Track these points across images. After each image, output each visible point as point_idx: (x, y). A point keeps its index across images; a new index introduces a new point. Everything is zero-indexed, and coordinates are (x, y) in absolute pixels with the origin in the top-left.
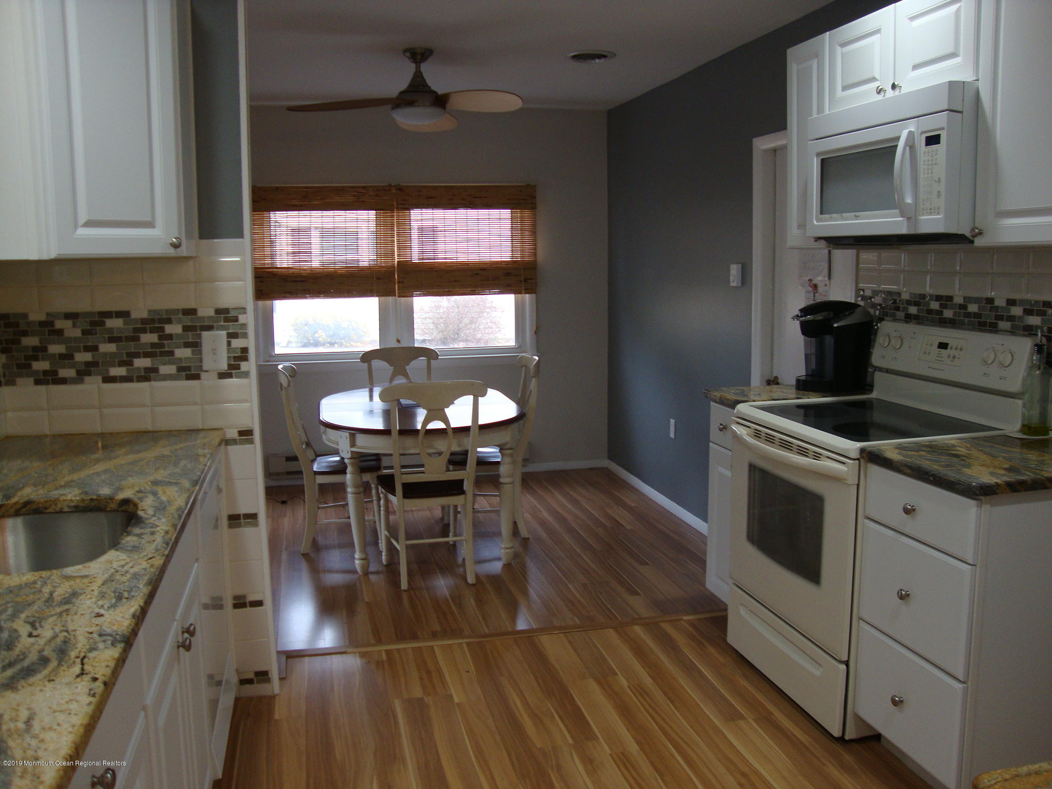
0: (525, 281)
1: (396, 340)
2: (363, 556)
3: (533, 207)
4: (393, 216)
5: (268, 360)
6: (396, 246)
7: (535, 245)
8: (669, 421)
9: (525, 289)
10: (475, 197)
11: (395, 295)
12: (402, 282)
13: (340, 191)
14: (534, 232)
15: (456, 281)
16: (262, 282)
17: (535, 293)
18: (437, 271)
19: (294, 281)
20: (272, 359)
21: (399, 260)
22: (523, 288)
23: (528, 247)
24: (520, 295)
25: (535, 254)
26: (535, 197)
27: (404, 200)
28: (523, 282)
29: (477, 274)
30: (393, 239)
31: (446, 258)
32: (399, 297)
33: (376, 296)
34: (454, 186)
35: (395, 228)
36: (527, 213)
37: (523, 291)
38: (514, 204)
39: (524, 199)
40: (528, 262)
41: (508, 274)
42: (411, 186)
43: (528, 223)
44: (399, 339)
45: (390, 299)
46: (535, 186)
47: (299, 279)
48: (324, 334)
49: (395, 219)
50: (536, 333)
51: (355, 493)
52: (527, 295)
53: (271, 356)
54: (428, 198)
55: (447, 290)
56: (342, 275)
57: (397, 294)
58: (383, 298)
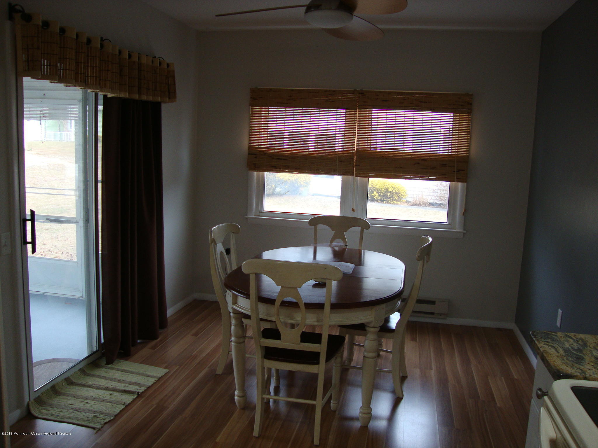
0: (457, 172)
1: (351, 209)
2: (241, 394)
3: (469, 112)
4: (355, 114)
5: (259, 214)
6: (356, 137)
7: (470, 143)
8: (558, 311)
9: (457, 178)
10: (421, 102)
11: (353, 175)
12: (359, 166)
13: (316, 93)
14: (469, 133)
15: (401, 168)
16: (256, 158)
17: (465, 182)
18: (386, 158)
19: (279, 159)
20: (261, 214)
21: (357, 148)
22: (456, 177)
23: (463, 144)
24: (453, 182)
25: (468, 151)
26: (471, 104)
27: (365, 102)
28: (456, 173)
29: (418, 163)
30: (355, 132)
31: (394, 149)
32: (356, 176)
33: (339, 175)
34: (405, 92)
35: (357, 123)
36: (465, 117)
37: (456, 180)
38: (453, 108)
39: (462, 105)
40: (462, 157)
41: (444, 165)
42: (370, 91)
43: (464, 124)
44: (354, 209)
45: (350, 178)
46: (472, 95)
47: (282, 158)
48: (377, 194)
49: (357, 116)
50: (464, 214)
51: (236, 343)
52: (460, 183)
53: (260, 212)
54: (383, 101)
55: (393, 174)
56: (314, 157)
57: (354, 174)
58: (345, 177)
